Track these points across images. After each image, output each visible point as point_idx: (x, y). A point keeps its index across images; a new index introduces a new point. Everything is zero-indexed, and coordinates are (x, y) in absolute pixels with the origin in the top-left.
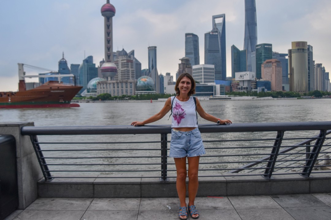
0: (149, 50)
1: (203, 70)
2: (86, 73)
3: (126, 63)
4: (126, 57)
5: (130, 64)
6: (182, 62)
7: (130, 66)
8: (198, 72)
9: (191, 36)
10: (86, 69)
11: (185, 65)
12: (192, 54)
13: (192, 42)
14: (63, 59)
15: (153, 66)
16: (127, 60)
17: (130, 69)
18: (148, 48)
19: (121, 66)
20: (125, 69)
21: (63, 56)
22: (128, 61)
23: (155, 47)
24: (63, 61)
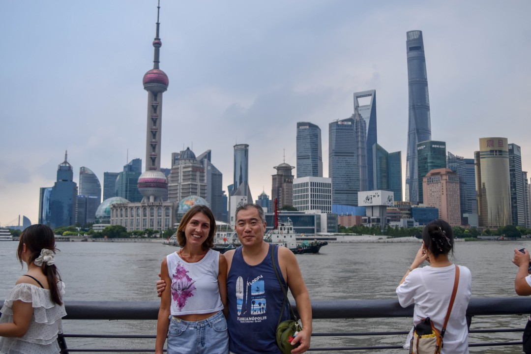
0: (235, 150)
1: (309, 187)
2: (124, 189)
3: (191, 173)
4: (192, 161)
5: (198, 174)
6: (278, 172)
7: (198, 178)
8: (302, 191)
9: (307, 127)
10: (124, 182)
11: (283, 177)
12: (309, 158)
13: (309, 137)
14: (66, 162)
15: (241, 178)
16: (193, 167)
17: (199, 184)
18: (234, 147)
19: (182, 177)
20: (189, 183)
21: (66, 158)
22: (195, 169)
23: (247, 146)
24: (66, 166)
